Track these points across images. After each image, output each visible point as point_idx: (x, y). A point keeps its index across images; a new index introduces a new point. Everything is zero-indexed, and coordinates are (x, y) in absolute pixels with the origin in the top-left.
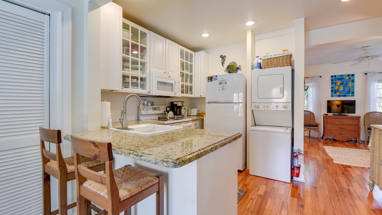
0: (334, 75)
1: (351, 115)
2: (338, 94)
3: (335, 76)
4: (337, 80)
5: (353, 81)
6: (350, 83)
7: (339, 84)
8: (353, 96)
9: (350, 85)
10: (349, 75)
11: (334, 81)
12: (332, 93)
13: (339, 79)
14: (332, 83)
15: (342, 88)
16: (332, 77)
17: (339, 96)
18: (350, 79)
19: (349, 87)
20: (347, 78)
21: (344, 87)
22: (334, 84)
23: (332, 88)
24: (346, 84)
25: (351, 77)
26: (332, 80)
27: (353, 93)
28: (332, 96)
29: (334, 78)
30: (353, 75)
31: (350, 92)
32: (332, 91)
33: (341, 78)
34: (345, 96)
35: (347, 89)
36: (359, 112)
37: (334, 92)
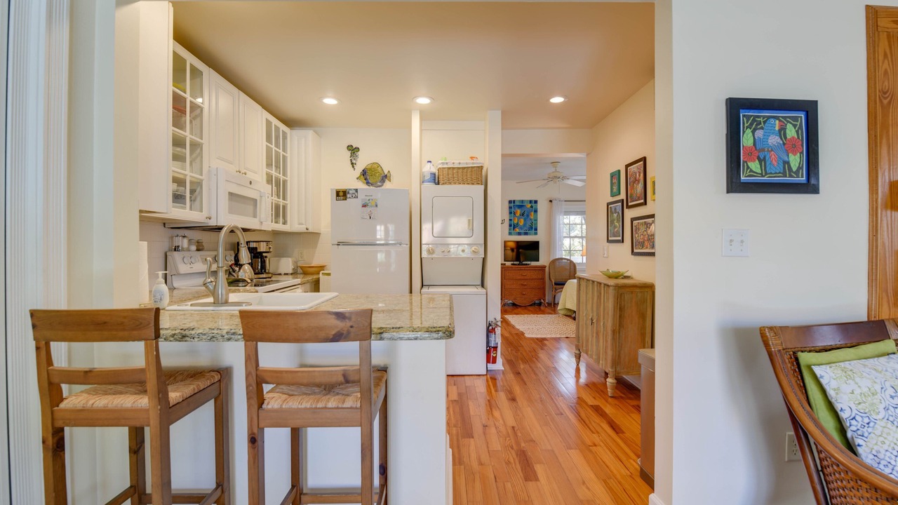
0: (512, 199)
1: (534, 263)
2: (518, 230)
3: (514, 201)
4: (516, 208)
5: (536, 211)
6: (533, 213)
7: (518, 214)
8: (536, 234)
9: (532, 217)
10: (531, 202)
11: (513, 209)
12: (510, 229)
13: (520, 207)
14: (510, 213)
15: (522, 222)
16: (510, 202)
17: (519, 234)
18: (532, 207)
19: (531, 219)
20: (529, 205)
21: (525, 221)
22: (512, 215)
23: (510, 220)
24: (528, 216)
25: (533, 205)
26: (510, 208)
27: (536, 229)
28: (510, 234)
29: (512, 204)
30: (536, 202)
31: (532, 228)
32: (510, 226)
33: (521, 205)
34: (526, 234)
35: (529, 223)
36: (544, 260)
37: (513, 226)
